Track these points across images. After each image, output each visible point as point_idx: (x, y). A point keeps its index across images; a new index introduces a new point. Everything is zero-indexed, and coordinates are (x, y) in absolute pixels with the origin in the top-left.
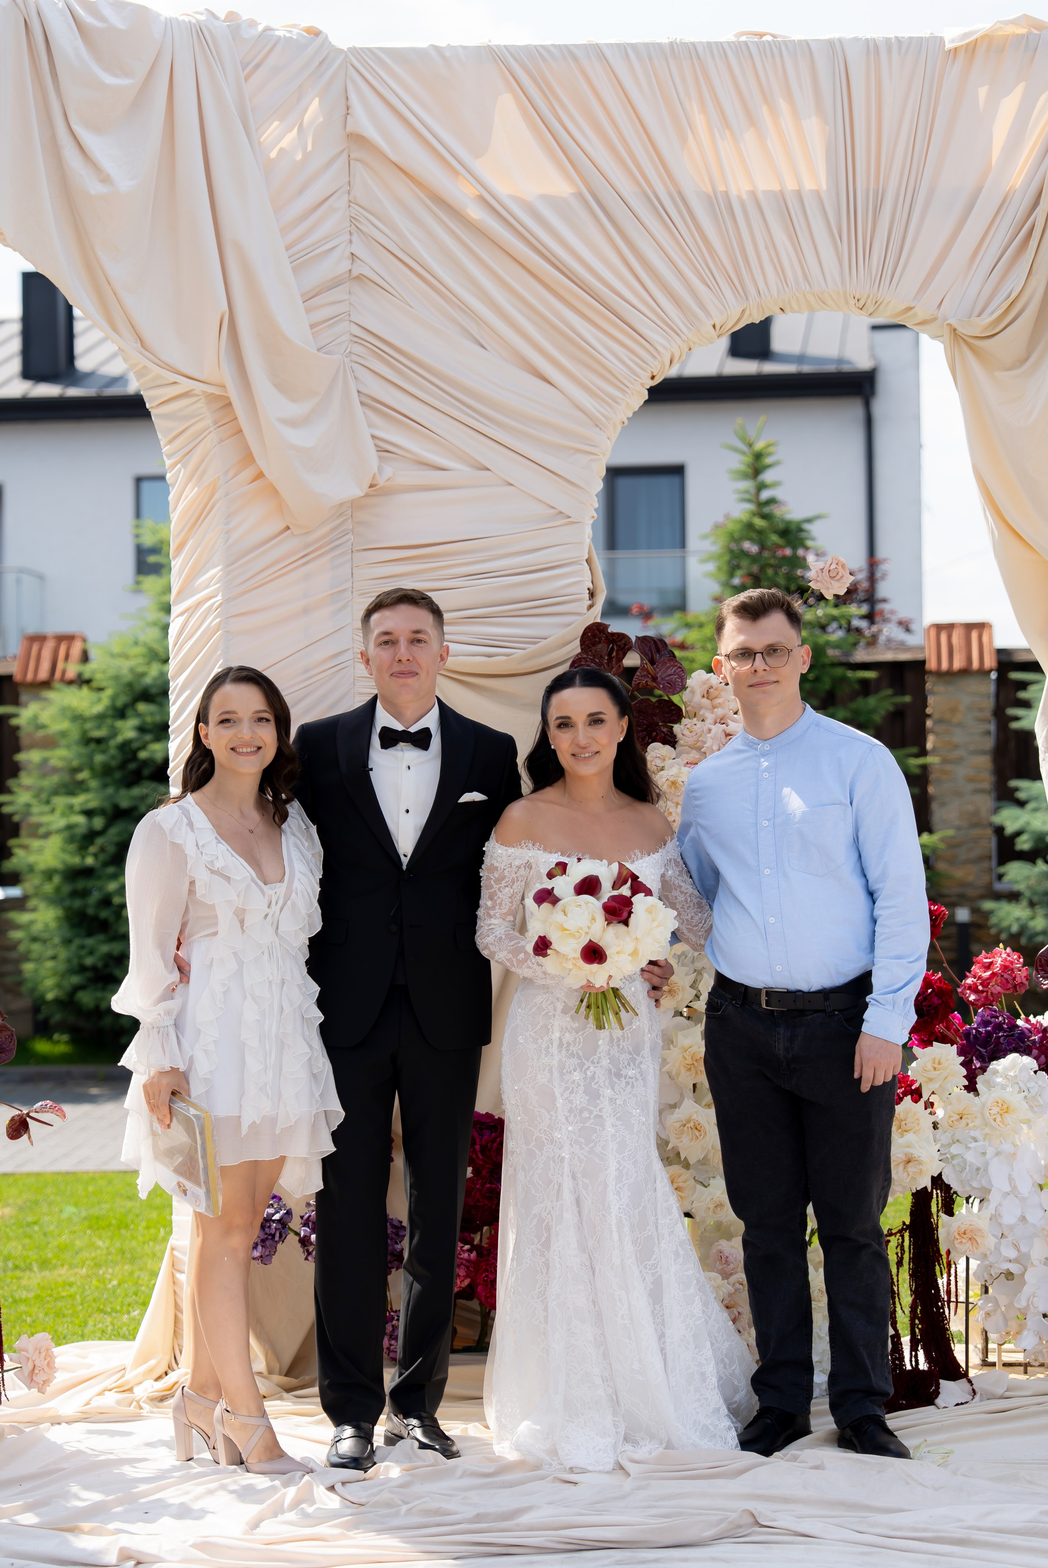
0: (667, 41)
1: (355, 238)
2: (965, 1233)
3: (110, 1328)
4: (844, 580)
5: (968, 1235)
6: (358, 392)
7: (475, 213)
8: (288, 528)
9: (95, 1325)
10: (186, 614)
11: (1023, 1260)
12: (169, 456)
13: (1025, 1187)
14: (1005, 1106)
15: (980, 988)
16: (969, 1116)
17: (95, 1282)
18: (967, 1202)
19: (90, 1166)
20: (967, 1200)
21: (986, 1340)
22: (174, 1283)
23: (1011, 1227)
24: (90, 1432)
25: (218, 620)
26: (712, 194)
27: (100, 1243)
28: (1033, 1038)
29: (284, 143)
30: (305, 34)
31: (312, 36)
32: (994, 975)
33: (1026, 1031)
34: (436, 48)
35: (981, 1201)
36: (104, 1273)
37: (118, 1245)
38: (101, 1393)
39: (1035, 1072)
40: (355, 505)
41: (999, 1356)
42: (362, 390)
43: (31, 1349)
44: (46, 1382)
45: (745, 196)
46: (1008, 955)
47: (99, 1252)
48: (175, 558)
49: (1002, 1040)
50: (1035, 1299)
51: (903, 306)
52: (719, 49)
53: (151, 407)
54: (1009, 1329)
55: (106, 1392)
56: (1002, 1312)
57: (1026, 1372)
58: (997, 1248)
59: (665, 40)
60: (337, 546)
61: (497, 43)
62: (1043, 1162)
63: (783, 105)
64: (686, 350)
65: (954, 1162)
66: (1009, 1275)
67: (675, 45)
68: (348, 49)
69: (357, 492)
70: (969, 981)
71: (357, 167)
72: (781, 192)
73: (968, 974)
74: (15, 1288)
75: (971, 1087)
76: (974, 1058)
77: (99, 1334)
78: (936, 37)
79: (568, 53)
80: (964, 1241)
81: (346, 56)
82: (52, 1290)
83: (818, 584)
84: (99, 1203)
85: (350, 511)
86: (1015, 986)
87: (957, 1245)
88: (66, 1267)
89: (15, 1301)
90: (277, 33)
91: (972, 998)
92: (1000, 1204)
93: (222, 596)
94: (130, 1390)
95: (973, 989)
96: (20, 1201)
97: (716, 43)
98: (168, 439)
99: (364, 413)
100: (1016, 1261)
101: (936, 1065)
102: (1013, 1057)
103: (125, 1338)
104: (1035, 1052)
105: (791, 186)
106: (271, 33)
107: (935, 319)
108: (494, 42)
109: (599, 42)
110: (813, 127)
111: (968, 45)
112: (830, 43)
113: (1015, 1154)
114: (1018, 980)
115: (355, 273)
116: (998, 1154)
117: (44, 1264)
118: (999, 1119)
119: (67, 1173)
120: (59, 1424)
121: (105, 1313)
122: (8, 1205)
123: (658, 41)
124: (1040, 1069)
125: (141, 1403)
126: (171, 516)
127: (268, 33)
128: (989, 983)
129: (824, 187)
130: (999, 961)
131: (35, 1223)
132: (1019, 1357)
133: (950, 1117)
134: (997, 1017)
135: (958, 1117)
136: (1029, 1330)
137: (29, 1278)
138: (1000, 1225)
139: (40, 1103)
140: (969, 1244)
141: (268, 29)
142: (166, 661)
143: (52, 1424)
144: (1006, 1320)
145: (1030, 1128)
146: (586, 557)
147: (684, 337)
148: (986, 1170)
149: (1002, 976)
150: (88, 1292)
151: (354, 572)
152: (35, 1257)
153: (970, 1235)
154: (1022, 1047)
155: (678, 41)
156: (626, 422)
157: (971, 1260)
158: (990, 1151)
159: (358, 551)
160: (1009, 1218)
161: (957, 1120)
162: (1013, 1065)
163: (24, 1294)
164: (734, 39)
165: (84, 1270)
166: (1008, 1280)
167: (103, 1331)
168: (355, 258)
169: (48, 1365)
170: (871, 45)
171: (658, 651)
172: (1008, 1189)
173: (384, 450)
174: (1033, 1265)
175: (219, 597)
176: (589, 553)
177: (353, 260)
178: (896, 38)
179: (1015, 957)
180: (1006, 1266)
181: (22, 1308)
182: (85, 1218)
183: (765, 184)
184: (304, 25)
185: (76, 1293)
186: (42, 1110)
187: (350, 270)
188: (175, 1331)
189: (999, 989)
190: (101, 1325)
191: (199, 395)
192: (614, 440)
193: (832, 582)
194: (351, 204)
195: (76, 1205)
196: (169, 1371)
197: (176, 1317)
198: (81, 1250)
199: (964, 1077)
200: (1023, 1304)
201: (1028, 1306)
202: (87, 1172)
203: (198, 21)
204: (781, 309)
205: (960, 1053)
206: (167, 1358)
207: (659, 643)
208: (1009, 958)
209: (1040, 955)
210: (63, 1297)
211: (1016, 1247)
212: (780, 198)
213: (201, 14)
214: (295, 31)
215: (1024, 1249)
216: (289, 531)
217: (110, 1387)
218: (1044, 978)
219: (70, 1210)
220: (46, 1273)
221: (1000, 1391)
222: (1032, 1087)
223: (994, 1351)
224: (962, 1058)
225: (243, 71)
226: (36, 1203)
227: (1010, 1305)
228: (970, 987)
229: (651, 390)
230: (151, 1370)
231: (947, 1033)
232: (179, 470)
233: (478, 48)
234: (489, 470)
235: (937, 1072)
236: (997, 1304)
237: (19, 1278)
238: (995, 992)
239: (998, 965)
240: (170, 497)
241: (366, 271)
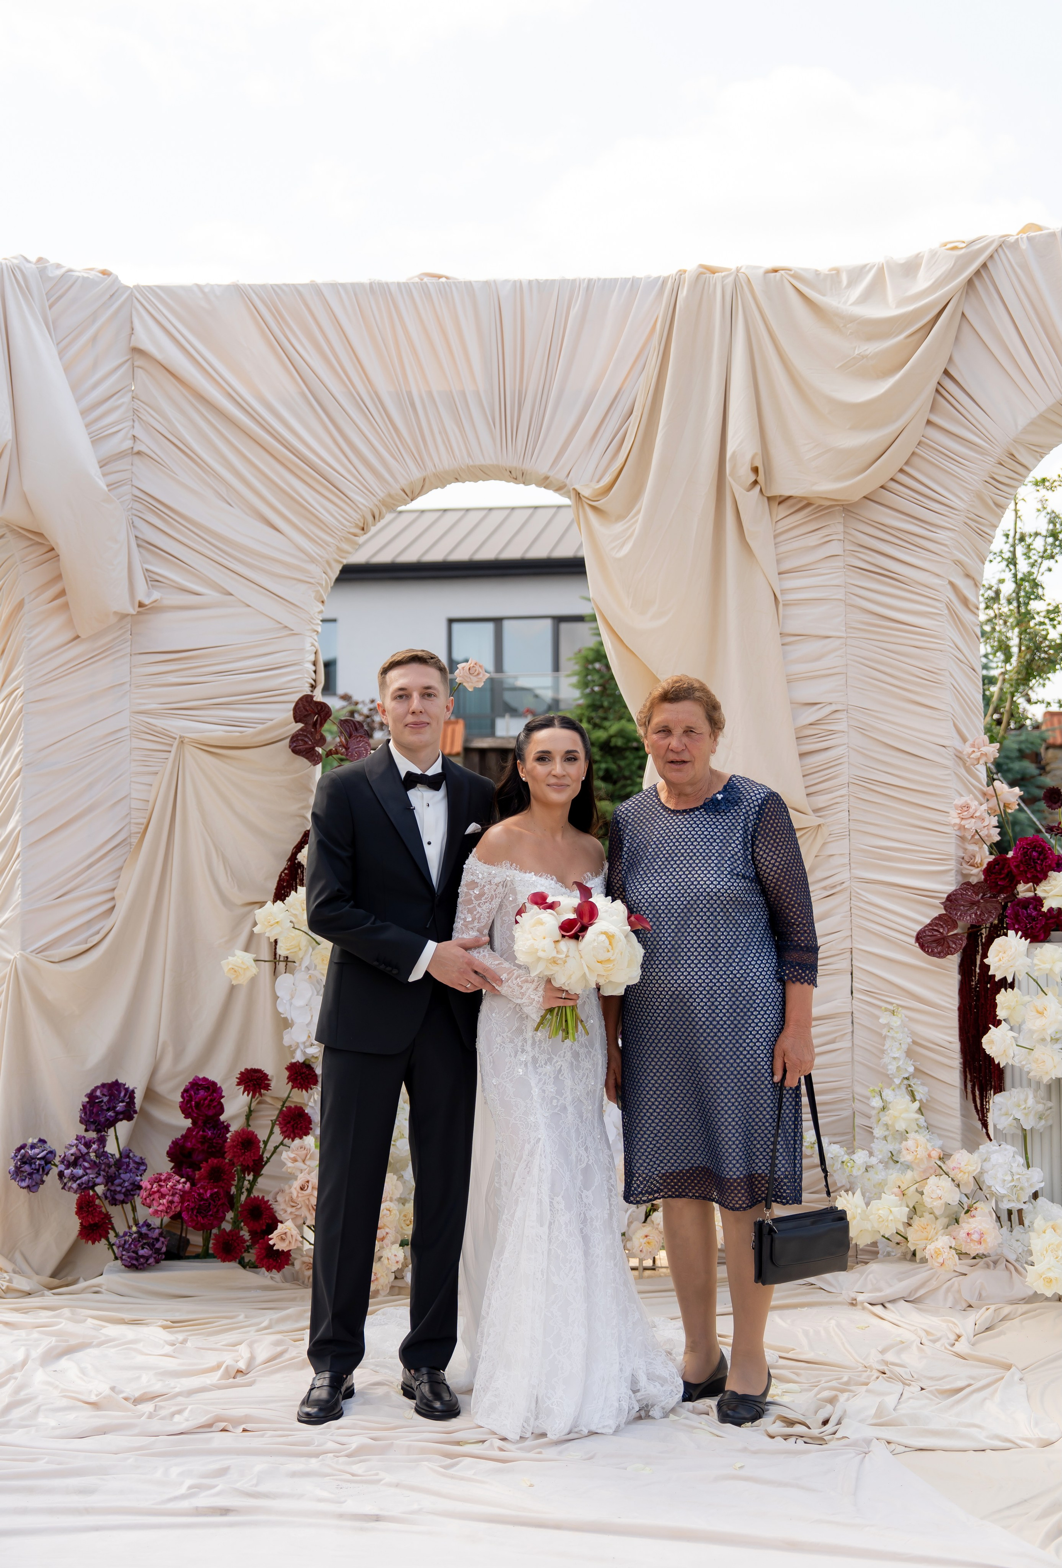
0: (368, 282)
1: (136, 424)
4: (481, 676)
6: (136, 537)
8: (78, 637)
30: (100, 275)
31: (106, 276)
34: (198, 286)
40: (132, 618)
42: (140, 536)
45: (424, 395)
52: (405, 288)
60: (118, 651)
61: (243, 282)
63: (452, 329)
67: (374, 284)
68: (134, 286)
69: (130, 609)
71: (139, 373)
72: (451, 391)
79: (296, 289)
81: (131, 292)
83: (463, 679)
85: (129, 626)
90: (77, 273)
97: (404, 283)
99: (140, 552)
105: (456, 387)
106: (73, 273)
107: (565, 486)
112: (488, 283)
115: (136, 450)
127: (69, 273)
129: (482, 391)
141: (70, 271)
151: (133, 670)
155: (376, 281)
159: (135, 654)
164: (417, 280)
168: (135, 438)
170: (517, 285)
171: (356, 730)
173: (154, 580)
177: (134, 440)
178: (537, 280)
183: (438, 385)
184: (100, 268)
187: (132, 447)
193: (471, 678)
194: (135, 400)
203: (11, 262)
207: (357, 724)
212: (450, 396)
213: (17, 258)
214: (92, 272)
216: (78, 640)
233: (229, 286)
234: (231, 595)
241: (143, 448)
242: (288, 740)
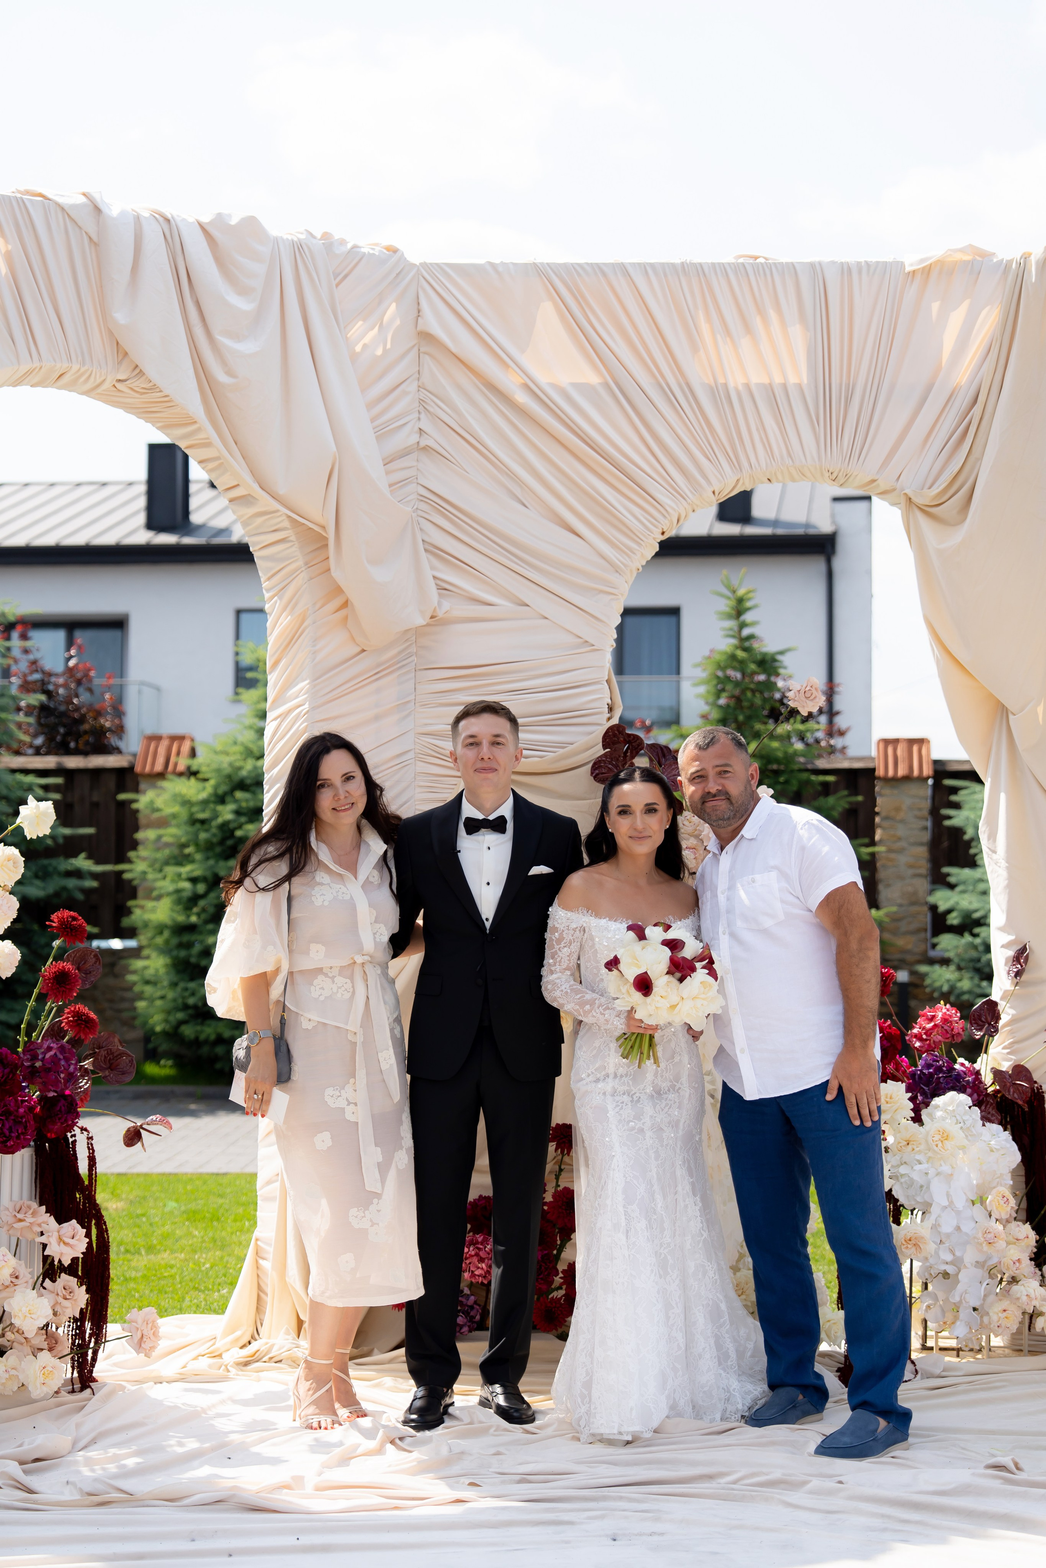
0: (679, 261)
1: (423, 416)
2: (910, 1240)
3: (203, 1303)
4: (817, 700)
5: (913, 1242)
6: (423, 541)
7: (521, 398)
8: (363, 651)
9: (191, 1301)
10: (279, 719)
11: (957, 1262)
12: (268, 591)
13: (961, 1203)
14: (945, 1135)
15: (924, 1037)
16: (914, 1143)
17: (191, 1265)
18: (912, 1214)
19: (188, 1169)
20: (912, 1211)
21: (925, 1328)
22: (257, 1268)
23: (948, 1235)
24: (186, 1390)
25: (305, 724)
26: (713, 384)
27: (196, 1233)
28: (967, 1079)
29: (367, 340)
30: (385, 251)
31: (391, 253)
32: (935, 1026)
33: (962, 1073)
34: (491, 264)
35: (923, 1213)
36: (199, 1258)
37: (211, 1234)
38: (196, 1358)
39: (970, 1107)
40: (419, 632)
41: (937, 1342)
42: (427, 539)
43: (140, 1321)
44: (153, 1348)
45: (740, 388)
46: (948, 1010)
47: (195, 1240)
48: (270, 673)
49: (941, 1080)
50: (967, 1296)
51: (869, 479)
52: (721, 269)
53: (255, 551)
54: (945, 1320)
55: (200, 1357)
56: (940, 1305)
57: (958, 1356)
58: (937, 1253)
59: (677, 261)
60: (404, 666)
61: (541, 261)
62: (975, 1182)
63: (772, 314)
64: (691, 510)
65: (902, 1180)
66: (946, 1275)
67: (685, 265)
68: (421, 264)
69: (420, 621)
70: (915, 1031)
71: (426, 359)
72: (770, 384)
73: (914, 1025)
74: (126, 1268)
75: (917, 1119)
76: (919, 1095)
77: (194, 1308)
78: (898, 262)
79: (599, 269)
80: (909, 1246)
81: (418, 270)
82: (156, 1271)
83: (796, 703)
84: (196, 1199)
85: (414, 638)
86: (953, 1036)
87: (903, 1250)
88: (168, 1252)
89: (126, 1280)
90: (363, 250)
91: (918, 1044)
92: (939, 1216)
93: (309, 704)
94: (220, 1356)
95: (918, 1037)
96: (131, 1197)
97: (719, 264)
98: (267, 577)
99: (427, 558)
100: (952, 1263)
101: (888, 1100)
102: (952, 1094)
103: (216, 1312)
104: (969, 1090)
105: (778, 380)
106: (358, 250)
107: (894, 490)
108: (538, 261)
109: (624, 261)
110: (797, 332)
111: (924, 268)
112: (812, 265)
113: (952, 1175)
114: (956, 1031)
115: (422, 444)
116: (938, 1174)
117: (150, 1249)
118: (940, 1144)
119: (170, 1174)
120: (161, 1383)
121: (200, 1291)
122: (121, 1200)
123: (672, 262)
124: (974, 1105)
125: (228, 1367)
126: (269, 639)
127: (355, 250)
128: (931, 1033)
129: (805, 381)
130: (940, 1015)
131: (143, 1215)
132: (953, 1343)
133: (899, 1143)
134: (938, 1061)
135: (906, 1143)
136: (962, 1321)
137: (138, 1260)
138: (939, 1233)
139: (151, 1117)
140: (913, 1249)
141: (355, 247)
142: (261, 756)
143: (155, 1383)
144: (943, 1312)
145: (965, 1153)
146: (606, 678)
147: (689, 501)
148: (928, 1187)
149: (942, 1027)
150: (186, 1273)
151: (418, 687)
152: (143, 1243)
153: (915, 1242)
154: (958, 1086)
155: (688, 262)
156: (641, 569)
157: (914, 1262)
158: (932, 1172)
159: (420, 670)
160: (947, 1227)
161: (904, 1146)
162: (952, 1101)
163: (133, 1274)
164: (733, 261)
165: (183, 1255)
166: (945, 1278)
167: (198, 1306)
168: (422, 432)
169: (154, 1334)
170: (845, 267)
171: (664, 756)
172: (946, 1203)
173: (444, 588)
174: (965, 1267)
175: (307, 706)
176: (609, 675)
177: (421, 434)
178: (866, 262)
179: (954, 1011)
180: (943, 1267)
181: (132, 1285)
182: (184, 1212)
183: (757, 378)
184: (386, 243)
185: (176, 1274)
186: (153, 1123)
187: (418, 442)
188: (257, 1308)
189: (940, 1038)
190: (196, 1301)
191: (292, 541)
192: (630, 583)
193: (807, 701)
194: (420, 389)
195: (177, 1201)
196: (252, 1341)
197: (259, 1297)
198: (180, 1238)
199: (911, 1110)
200: (957, 1299)
201: (961, 1300)
202: (186, 1174)
203: (298, 239)
204: (769, 479)
205: (907, 1091)
206: (252, 1329)
207: (665, 750)
208: (948, 1013)
209: (974, 1011)
210: (165, 1277)
211: (952, 1252)
212: (769, 390)
213: (302, 233)
214: (377, 248)
215: (958, 1254)
216: (365, 653)
217: (203, 1353)
218: (977, 1030)
219: (172, 1205)
220: (152, 1257)
221: (938, 1371)
222: (967, 1120)
223: (932, 1337)
224: (910, 1094)
225: (335, 279)
226: (145, 1198)
227: (946, 1300)
228: (916, 1036)
229: (662, 544)
230: (237, 1340)
231: (896, 1073)
232: (276, 602)
234: (528, 606)
235: (889, 1105)
236: (936, 1299)
237: (129, 1261)
238: (937, 1040)
239: (939, 1018)
240: (268, 624)
241: (431, 443)
242: (590, 765)
